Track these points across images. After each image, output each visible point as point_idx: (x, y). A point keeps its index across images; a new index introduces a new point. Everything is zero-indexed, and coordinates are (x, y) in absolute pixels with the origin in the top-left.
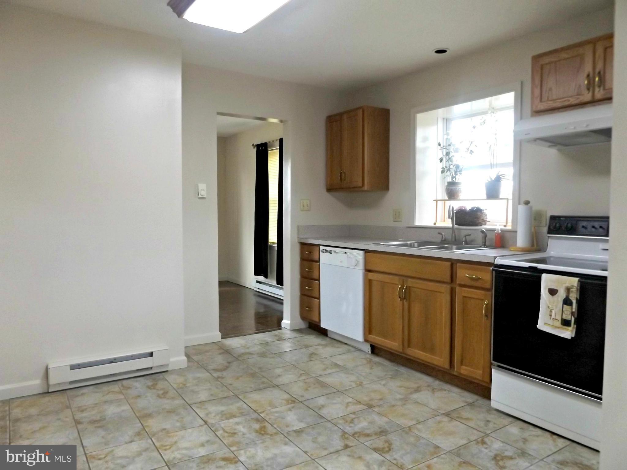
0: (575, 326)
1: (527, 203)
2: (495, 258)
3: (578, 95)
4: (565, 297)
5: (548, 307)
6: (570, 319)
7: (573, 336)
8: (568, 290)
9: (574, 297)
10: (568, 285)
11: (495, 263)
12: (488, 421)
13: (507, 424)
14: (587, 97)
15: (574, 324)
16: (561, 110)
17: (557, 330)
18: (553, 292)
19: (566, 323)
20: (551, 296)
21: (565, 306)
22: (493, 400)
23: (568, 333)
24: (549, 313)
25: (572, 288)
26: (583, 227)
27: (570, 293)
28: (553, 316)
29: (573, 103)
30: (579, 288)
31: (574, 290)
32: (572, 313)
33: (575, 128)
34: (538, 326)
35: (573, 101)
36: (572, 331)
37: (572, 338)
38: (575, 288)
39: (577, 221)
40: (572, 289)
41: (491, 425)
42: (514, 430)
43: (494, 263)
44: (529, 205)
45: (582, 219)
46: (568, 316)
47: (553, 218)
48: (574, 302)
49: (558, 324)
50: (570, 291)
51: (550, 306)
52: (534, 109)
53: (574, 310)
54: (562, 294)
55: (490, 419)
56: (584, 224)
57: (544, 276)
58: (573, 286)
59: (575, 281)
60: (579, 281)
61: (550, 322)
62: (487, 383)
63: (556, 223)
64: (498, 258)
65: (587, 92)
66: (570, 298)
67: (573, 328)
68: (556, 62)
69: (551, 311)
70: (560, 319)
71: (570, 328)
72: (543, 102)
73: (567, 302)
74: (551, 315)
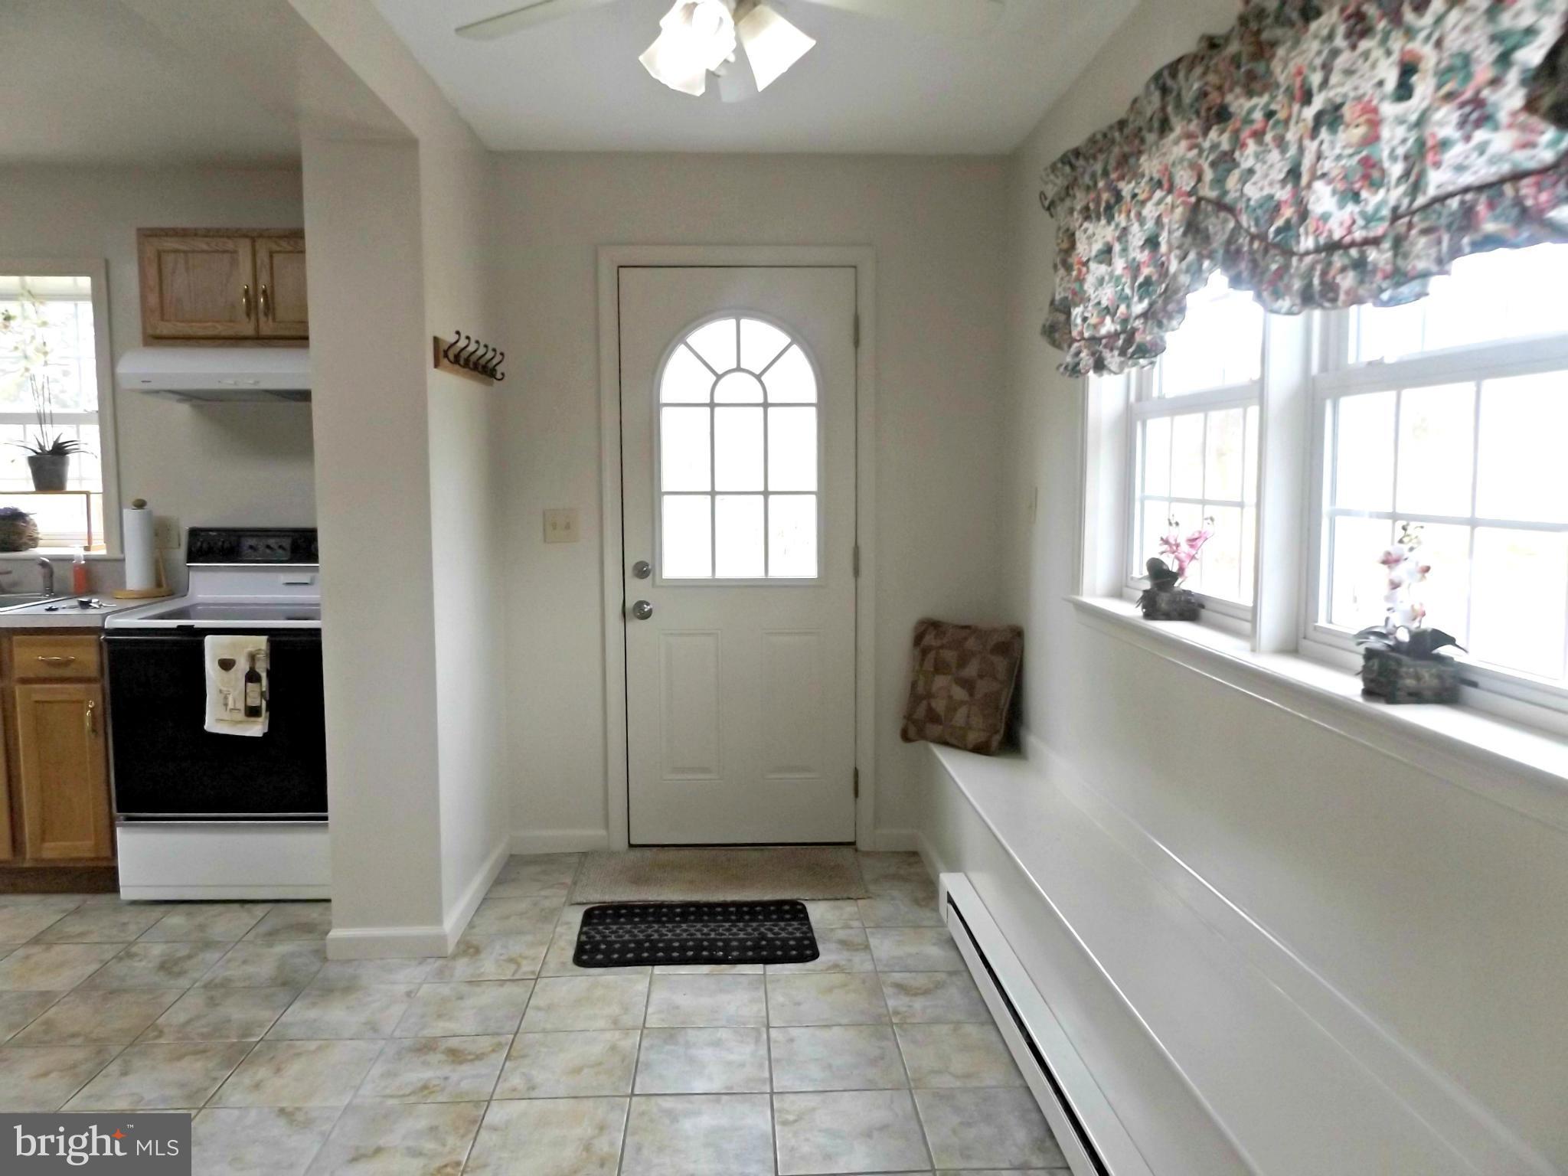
0: (268, 713)
1: (140, 505)
2: (104, 617)
3: (231, 321)
4: (248, 669)
5: (221, 691)
6: (259, 705)
7: (266, 731)
8: (252, 658)
9: (262, 668)
10: (250, 649)
11: (106, 627)
12: (124, 924)
13: (161, 916)
14: (248, 329)
15: (267, 711)
16: (202, 341)
17: (240, 726)
18: (226, 665)
19: (253, 712)
20: (223, 671)
21: (249, 684)
22: (123, 886)
23: (257, 729)
24: (222, 701)
25: (258, 654)
26: (251, 547)
27: (256, 661)
28: (231, 705)
29: (224, 333)
30: (268, 652)
31: (262, 656)
32: (262, 694)
33: (235, 384)
34: (206, 727)
35: (221, 329)
36: (263, 723)
37: (265, 734)
38: (263, 652)
39: (240, 537)
40: (258, 656)
41: (132, 927)
42: (176, 920)
43: (104, 626)
44: (145, 507)
45: (249, 533)
46: (255, 700)
47: (194, 533)
48: (264, 675)
49: (241, 716)
50: (256, 659)
51: (224, 689)
52: (150, 331)
53: (264, 689)
54: (242, 666)
55: (126, 920)
56: (252, 542)
57: (209, 640)
58: (260, 650)
59: (262, 641)
60: (268, 640)
61: (226, 716)
62: (106, 859)
63: (202, 543)
64: (109, 617)
65: (247, 320)
66: (257, 670)
67: (266, 717)
68: (185, 252)
69: (226, 698)
70: (241, 706)
71: (260, 719)
72: (167, 321)
73: (252, 677)
74: (226, 705)
